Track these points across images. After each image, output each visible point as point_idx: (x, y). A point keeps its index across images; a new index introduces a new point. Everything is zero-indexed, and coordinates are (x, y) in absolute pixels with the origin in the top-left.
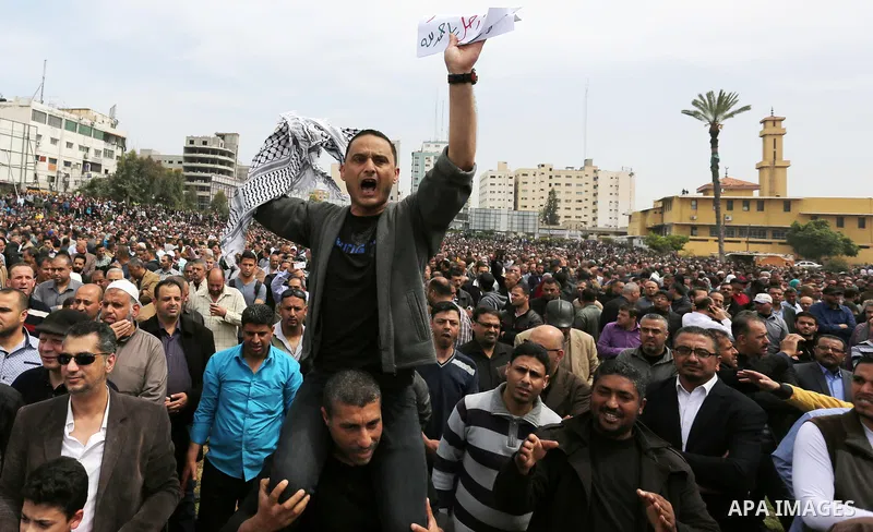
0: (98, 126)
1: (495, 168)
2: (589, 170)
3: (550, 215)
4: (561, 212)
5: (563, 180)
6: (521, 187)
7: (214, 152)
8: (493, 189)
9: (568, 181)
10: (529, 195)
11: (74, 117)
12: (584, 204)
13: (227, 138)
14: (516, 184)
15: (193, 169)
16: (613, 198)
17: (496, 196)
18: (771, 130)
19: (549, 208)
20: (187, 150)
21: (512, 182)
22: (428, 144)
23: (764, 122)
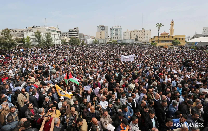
0: (56, 30)
1: (126, 31)
2: (143, 30)
3: (136, 39)
4: (138, 38)
5: (138, 32)
6: (131, 34)
7: (74, 32)
8: (126, 35)
9: (139, 32)
10: (132, 35)
11: (52, 29)
12: (142, 36)
13: (76, 29)
14: (130, 33)
15: (71, 35)
16: (147, 35)
17: (127, 36)
18: (172, 24)
19: (136, 38)
20: (69, 32)
21: (129, 33)
22: (114, 26)
23: (171, 22)
